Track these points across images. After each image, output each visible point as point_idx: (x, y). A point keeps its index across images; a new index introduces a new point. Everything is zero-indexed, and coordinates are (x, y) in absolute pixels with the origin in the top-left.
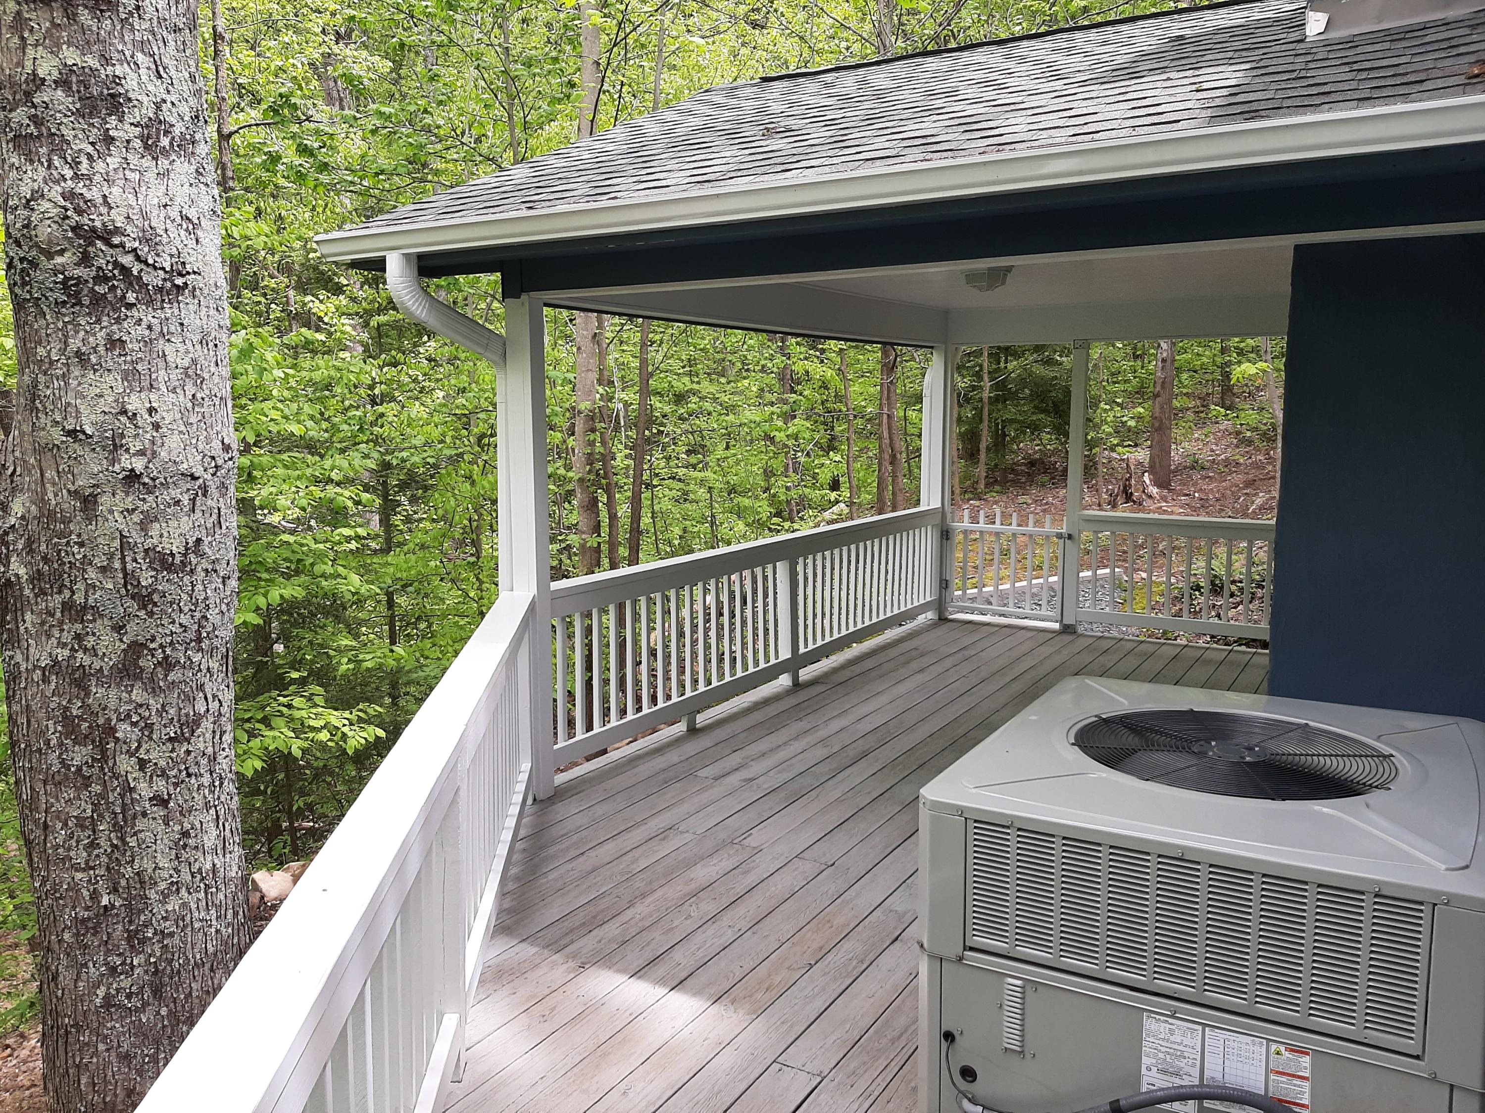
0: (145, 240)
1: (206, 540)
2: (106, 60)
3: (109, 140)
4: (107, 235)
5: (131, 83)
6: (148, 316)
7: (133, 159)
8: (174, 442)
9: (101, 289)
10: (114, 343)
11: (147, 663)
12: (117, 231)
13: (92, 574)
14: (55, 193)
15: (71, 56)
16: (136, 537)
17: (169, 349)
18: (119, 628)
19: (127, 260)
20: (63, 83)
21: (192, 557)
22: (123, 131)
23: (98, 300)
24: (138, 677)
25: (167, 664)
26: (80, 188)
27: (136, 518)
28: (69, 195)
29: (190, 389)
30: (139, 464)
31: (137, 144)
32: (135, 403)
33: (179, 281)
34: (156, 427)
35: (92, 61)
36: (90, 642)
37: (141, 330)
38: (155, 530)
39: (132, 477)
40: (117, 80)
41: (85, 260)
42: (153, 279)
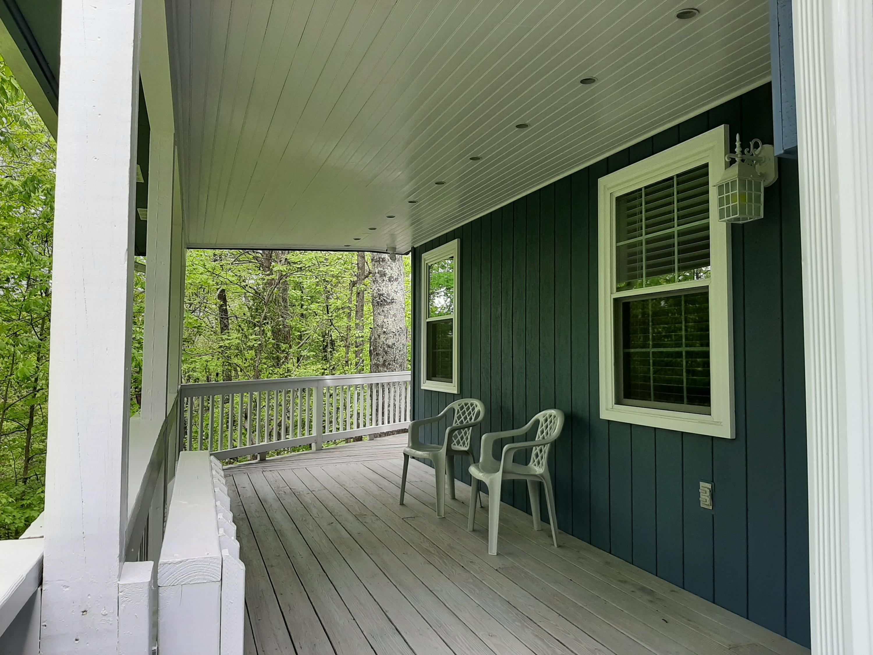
0: (387, 295)
1: (396, 343)
2: (384, 269)
3: (384, 280)
4: (382, 295)
5: (387, 272)
6: (388, 307)
7: (387, 283)
8: (391, 326)
9: (382, 303)
10: (383, 311)
11: (387, 364)
12: (384, 294)
13: (379, 348)
14: (376, 289)
15: (379, 269)
16: (385, 342)
17: (391, 312)
18: (383, 357)
19: (385, 298)
20: (378, 273)
21: (393, 346)
22: (386, 279)
23: (381, 304)
24: (385, 366)
25: (389, 364)
26: (379, 288)
27: (385, 339)
28: (378, 289)
29: (394, 318)
30: (385, 330)
31: (388, 280)
32: (385, 320)
33: (393, 301)
34: (388, 324)
35: (382, 269)
36: (379, 359)
37: (387, 309)
38: (387, 340)
39: (384, 332)
40: (385, 271)
41: (380, 299)
42: (388, 301)
